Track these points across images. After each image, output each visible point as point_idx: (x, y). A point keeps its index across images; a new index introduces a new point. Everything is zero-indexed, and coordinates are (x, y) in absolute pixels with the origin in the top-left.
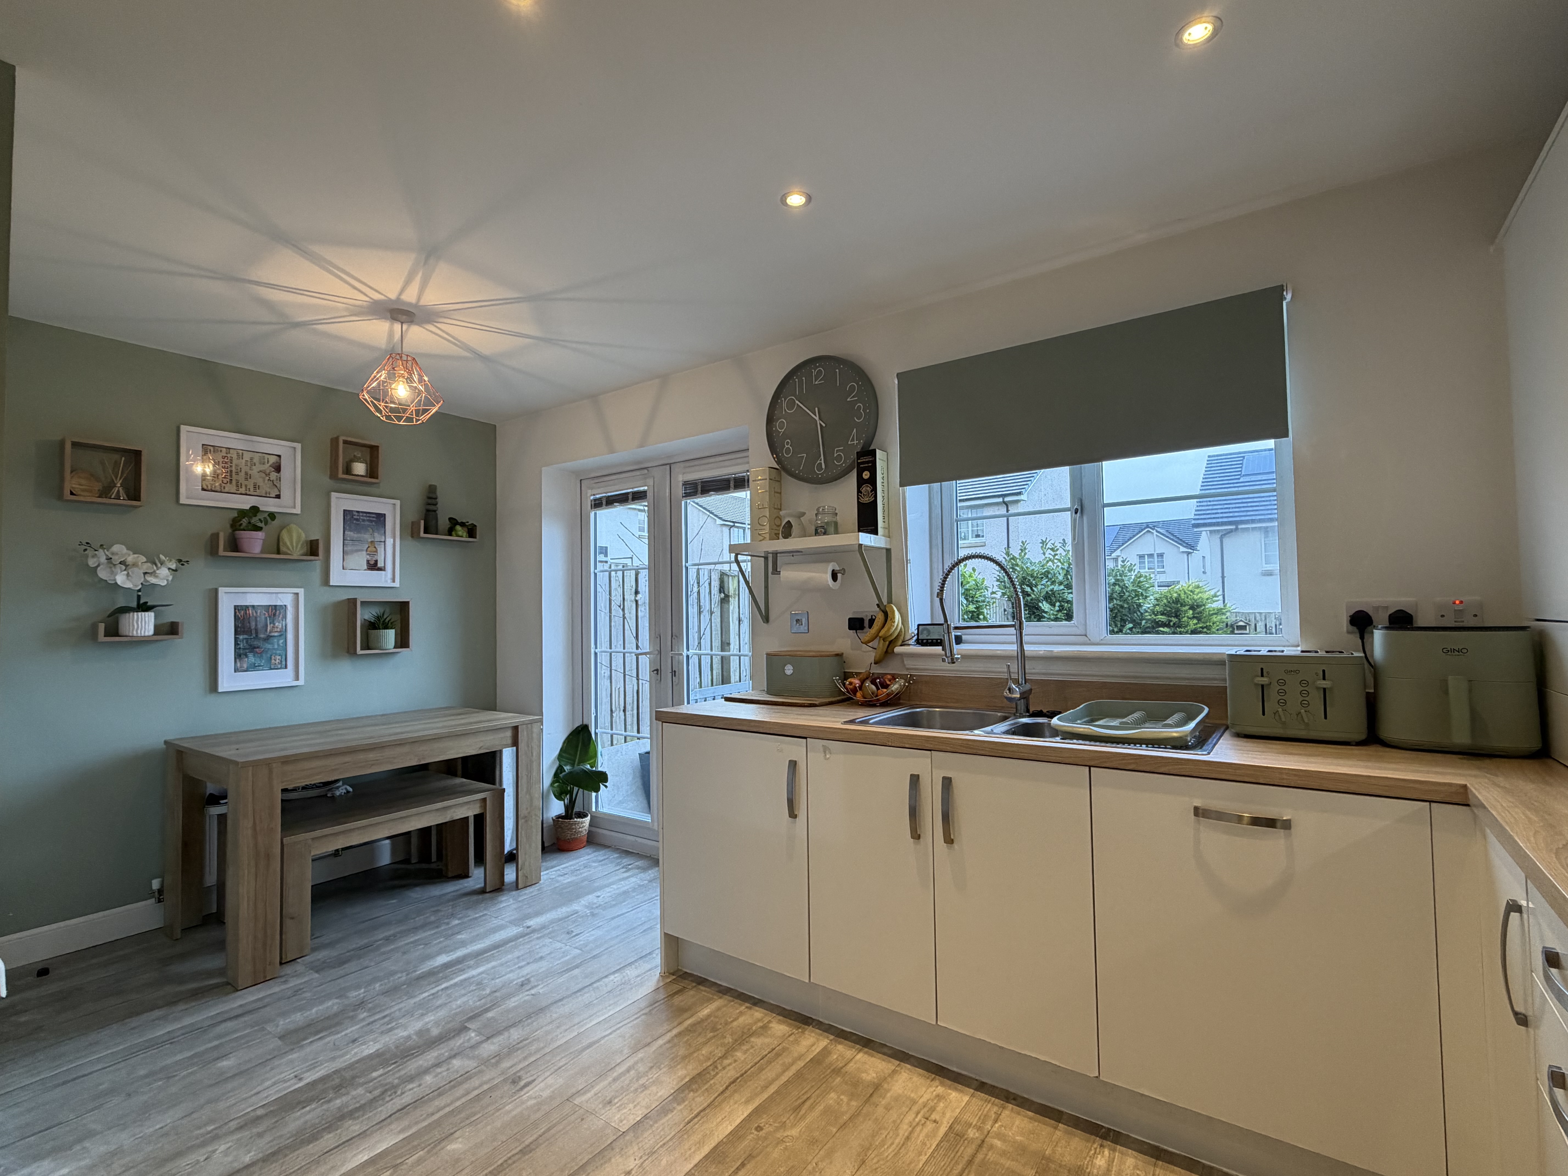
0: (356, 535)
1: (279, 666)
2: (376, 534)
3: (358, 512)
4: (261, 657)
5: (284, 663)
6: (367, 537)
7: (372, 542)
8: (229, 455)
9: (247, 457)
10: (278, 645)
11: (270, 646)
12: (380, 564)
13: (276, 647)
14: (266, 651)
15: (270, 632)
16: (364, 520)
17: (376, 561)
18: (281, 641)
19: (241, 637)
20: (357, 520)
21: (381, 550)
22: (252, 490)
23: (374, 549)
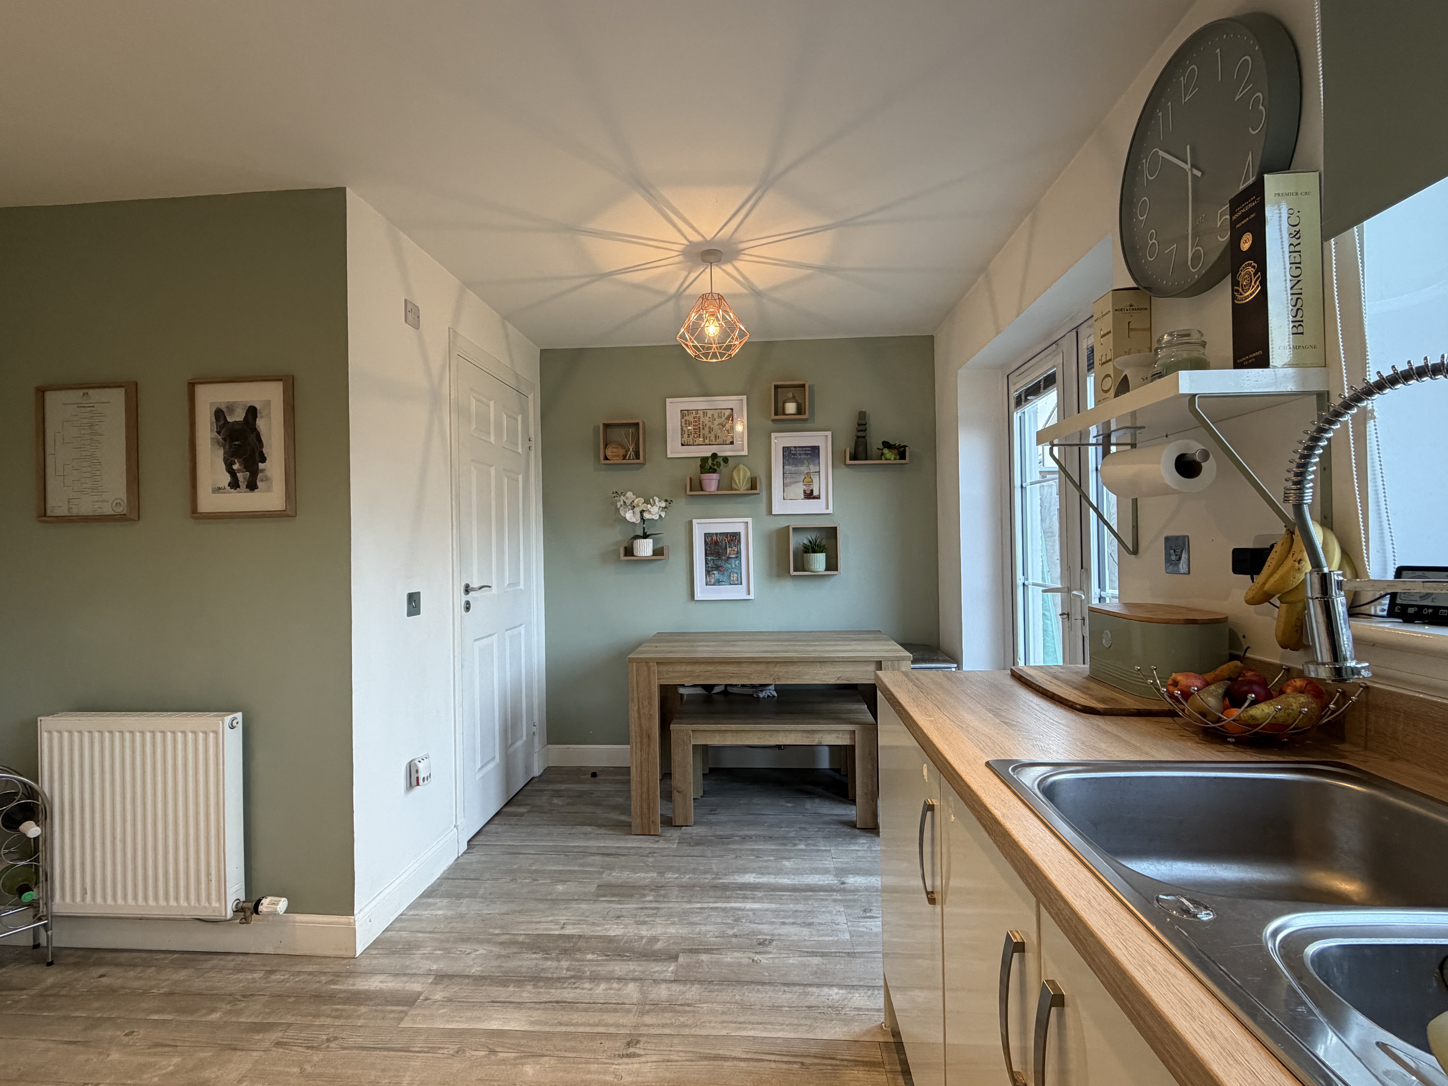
0: (794, 469)
1: (736, 582)
2: (811, 466)
3: (795, 447)
4: (723, 574)
5: (740, 580)
6: (803, 469)
7: (807, 473)
8: (698, 416)
9: (709, 415)
10: (735, 565)
11: (729, 566)
12: (815, 493)
13: (734, 566)
14: (727, 570)
15: (730, 554)
16: (800, 454)
17: (812, 491)
18: (737, 562)
19: (709, 558)
20: (794, 454)
21: (815, 480)
22: (714, 440)
23: (810, 480)
